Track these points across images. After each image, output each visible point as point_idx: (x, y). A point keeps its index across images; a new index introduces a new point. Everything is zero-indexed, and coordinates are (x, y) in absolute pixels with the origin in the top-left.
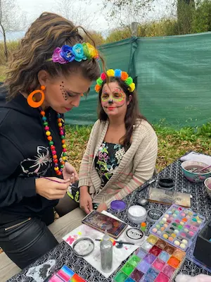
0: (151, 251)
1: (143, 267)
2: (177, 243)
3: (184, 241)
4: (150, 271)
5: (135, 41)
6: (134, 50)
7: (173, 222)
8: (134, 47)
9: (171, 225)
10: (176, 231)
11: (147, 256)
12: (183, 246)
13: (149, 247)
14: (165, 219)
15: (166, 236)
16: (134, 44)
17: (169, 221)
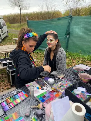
0: (51, 91)
1: (47, 95)
2: (60, 90)
3: (63, 90)
4: (49, 97)
5: (71, 17)
6: (70, 21)
7: (62, 85)
8: (70, 20)
9: (61, 86)
10: (62, 87)
11: (49, 93)
12: (62, 92)
13: (51, 90)
14: (60, 84)
15: (58, 88)
16: (70, 19)
17: (61, 84)
